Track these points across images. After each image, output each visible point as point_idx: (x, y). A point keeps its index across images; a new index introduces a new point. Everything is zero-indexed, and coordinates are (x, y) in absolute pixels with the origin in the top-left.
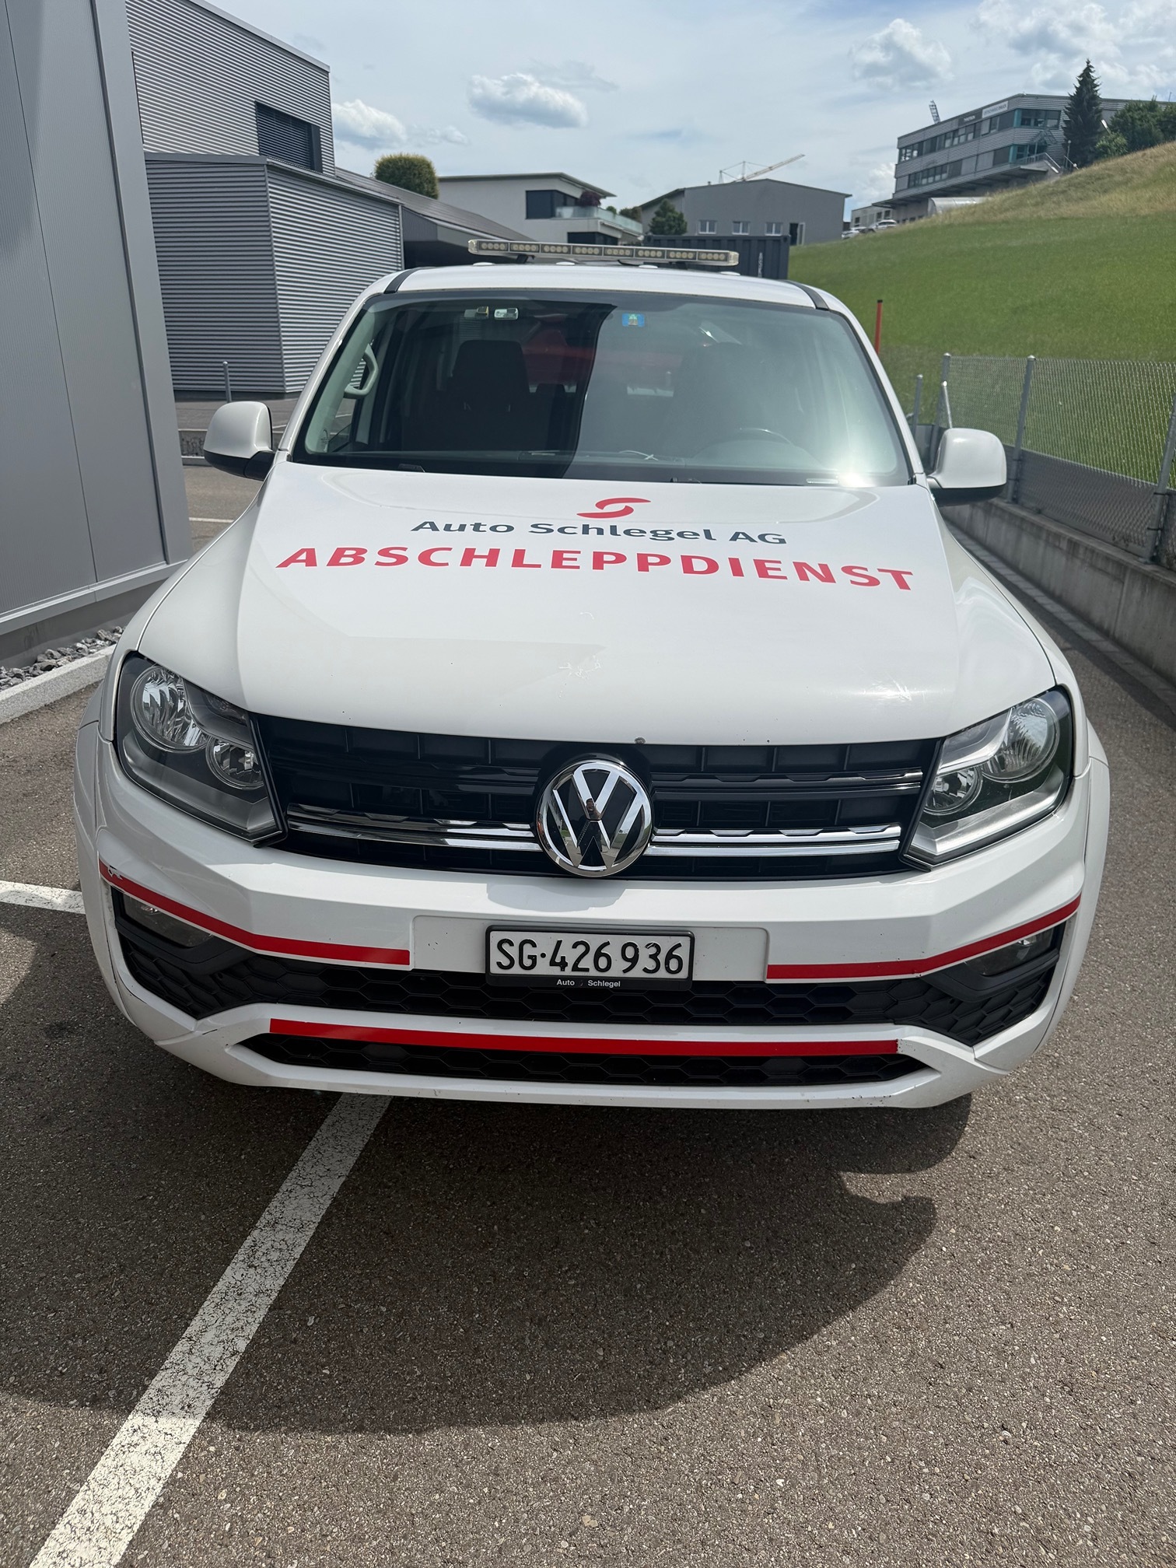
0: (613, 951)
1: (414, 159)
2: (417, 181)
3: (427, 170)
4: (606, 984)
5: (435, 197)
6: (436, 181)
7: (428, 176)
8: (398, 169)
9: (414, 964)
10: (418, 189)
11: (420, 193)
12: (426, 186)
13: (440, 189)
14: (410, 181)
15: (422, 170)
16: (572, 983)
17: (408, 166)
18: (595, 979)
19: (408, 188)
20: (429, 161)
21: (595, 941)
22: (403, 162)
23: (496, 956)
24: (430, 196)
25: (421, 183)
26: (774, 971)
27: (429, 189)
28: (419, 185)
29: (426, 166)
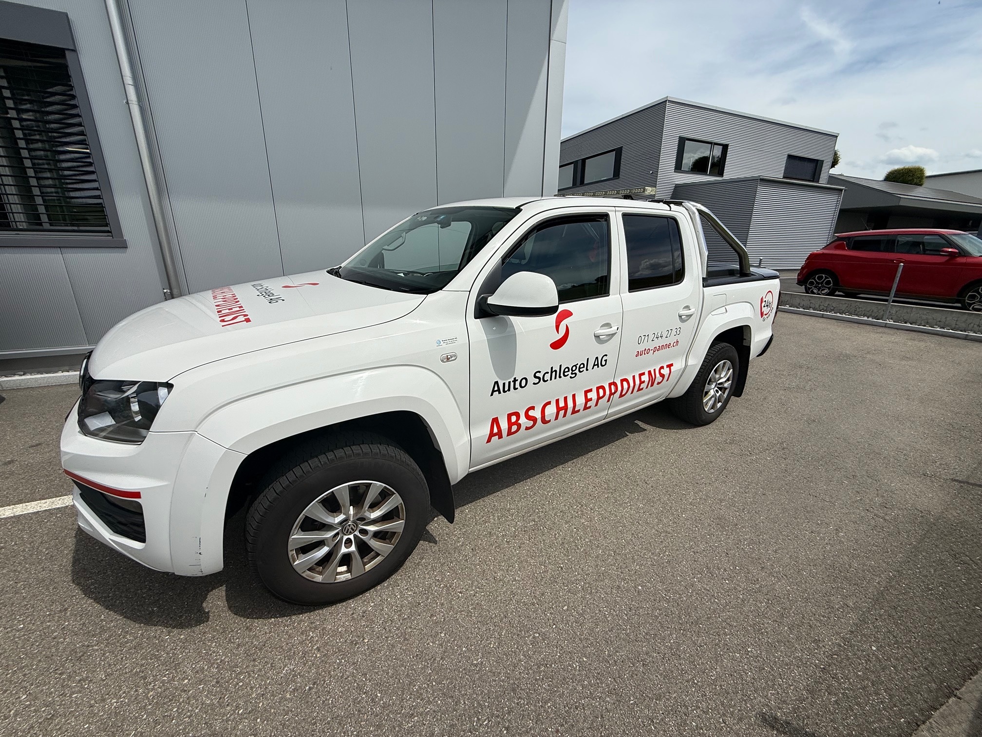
1: (911, 168)
2: (911, 178)
3: (920, 173)
5: (921, 185)
6: (924, 177)
7: (919, 175)
8: (900, 174)
11: (910, 184)
12: (915, 180)
13: (926, 181)
14: (906, 179)
15: (916, 173)
17: (906, 172)
20: (923, 168)
24: (916, 185)
25: (913, 179)
27: (918, 182)
28: (910, 180)
29: (921, 171)
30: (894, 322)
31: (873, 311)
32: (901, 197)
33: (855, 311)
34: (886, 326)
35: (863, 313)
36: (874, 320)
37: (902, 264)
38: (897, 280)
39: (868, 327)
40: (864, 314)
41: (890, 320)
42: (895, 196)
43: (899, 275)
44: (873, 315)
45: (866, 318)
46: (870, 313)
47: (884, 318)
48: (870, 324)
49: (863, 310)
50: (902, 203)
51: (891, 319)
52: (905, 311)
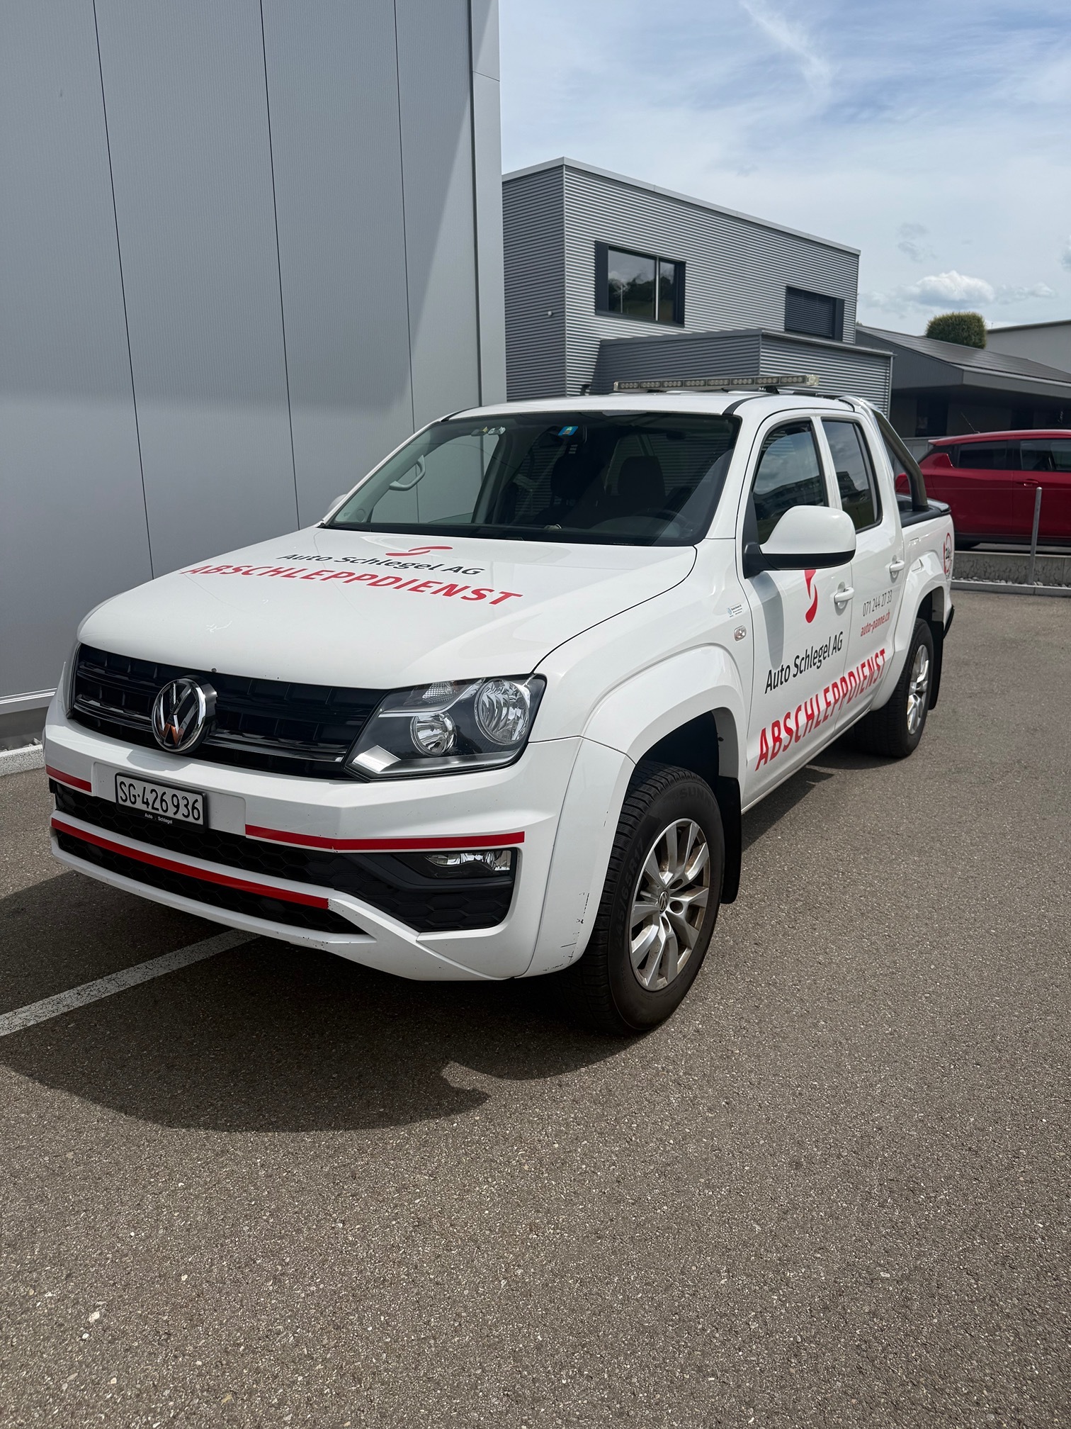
0: (167, 798)
1: (964, 316)
2: (965, 334)
3: (977, 324)
4: (166, 821)
5: (982, 347)
6: (985, 333)
7: (976, 329)
8: (949, 326)
9: (94, 793)
10: (965, 341)
11: (967, 345)
12: (973, 337)
13: (988, 340)
14: (958, 335)
15: (971, 324)
16: (151, 817)
17: (958, 323)
18: (162, 816)
19: (955, 341)
20: (980, 316)
21: (160, 790)
22: (953, 320)
23: (120, 794)
24: (976, 347)
25: (969, 335)
26: (250, 829)
27: (977, 341)
28: (966, 338)
29: (976, 321)
30: (1044, 585)
31: (1010, 570)
32: (963, 370)
33: (985, 572)
34: (1034, 593)
35: (997, 575)
36: (1017, 585)
37: (1040, 488)
38: (1037, 514)
39: (1011, 597)
40: (998, 577)
41: (1039, 583)
42: (952, 366)
43: (1039, 507)
44: (1011, 577)
45: (1003, 583)
46: (1008, 574)
47: (1030, 581)
48: (1012, 591)
49: (996, 569)
50: (968, 381)
51: (1039, 581)
52: (1055, 565)
